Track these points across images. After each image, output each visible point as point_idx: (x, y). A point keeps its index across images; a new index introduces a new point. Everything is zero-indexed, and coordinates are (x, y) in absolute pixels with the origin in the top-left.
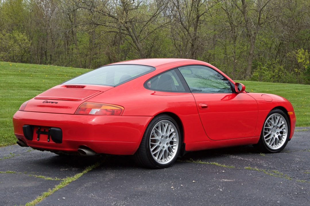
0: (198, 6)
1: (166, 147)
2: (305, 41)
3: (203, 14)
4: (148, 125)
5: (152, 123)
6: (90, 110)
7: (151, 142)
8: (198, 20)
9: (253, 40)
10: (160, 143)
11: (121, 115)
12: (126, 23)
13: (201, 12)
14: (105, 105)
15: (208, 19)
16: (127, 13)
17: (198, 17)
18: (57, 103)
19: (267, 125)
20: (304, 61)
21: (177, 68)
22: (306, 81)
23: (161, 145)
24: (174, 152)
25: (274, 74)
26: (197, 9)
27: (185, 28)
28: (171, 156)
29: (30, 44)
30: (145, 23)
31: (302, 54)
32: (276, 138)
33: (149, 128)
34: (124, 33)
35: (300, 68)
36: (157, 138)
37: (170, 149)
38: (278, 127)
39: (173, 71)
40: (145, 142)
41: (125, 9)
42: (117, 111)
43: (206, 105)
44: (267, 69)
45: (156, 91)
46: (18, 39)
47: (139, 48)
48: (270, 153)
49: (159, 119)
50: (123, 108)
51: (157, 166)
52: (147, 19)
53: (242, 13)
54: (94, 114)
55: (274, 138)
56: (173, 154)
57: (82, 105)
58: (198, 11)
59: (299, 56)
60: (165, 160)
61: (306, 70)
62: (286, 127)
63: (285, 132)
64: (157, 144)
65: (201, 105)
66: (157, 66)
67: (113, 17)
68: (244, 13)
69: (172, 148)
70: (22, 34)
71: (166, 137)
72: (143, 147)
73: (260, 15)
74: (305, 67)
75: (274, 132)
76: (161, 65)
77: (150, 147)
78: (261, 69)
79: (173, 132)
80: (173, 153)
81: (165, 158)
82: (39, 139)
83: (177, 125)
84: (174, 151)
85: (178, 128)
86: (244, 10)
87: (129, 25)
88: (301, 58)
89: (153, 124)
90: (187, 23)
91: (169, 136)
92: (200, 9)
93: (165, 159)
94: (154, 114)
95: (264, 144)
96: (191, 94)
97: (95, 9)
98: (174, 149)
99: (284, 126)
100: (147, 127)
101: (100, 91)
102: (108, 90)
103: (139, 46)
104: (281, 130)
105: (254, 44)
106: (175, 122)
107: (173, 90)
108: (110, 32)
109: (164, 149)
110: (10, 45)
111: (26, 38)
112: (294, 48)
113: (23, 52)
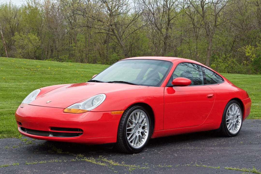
0: (169, 12)
2: (253, 39)
3: (173, 19)
8: (169, 23)
9: (211, 39)
17: (169, 21)
20: (251, 55)
22: (252, 70)
25: (228, 65)
29: (40, 43)
31: (249, 49)
35: (248, 60)
44: (222, 61)
46: (31, 39)
47: (122, 45)
52: (128, 22)
53: (201, 17)
58: (169, 16)
59: (247, 51)
61: (253, 62)
67: (101, 21)
68: (203, 17)
70: (35, 35)
73: (216, 19)
74: (252, 60)
78: (217, 61)
86: (203, 15)
88: (249, 53)
92: (170, 14)
97: (87, 15)
103: (122, 44)
105: (211, 42)
110: (25, 43)
111: (37, 38)
112: (244, 45)
113: (36, 49)
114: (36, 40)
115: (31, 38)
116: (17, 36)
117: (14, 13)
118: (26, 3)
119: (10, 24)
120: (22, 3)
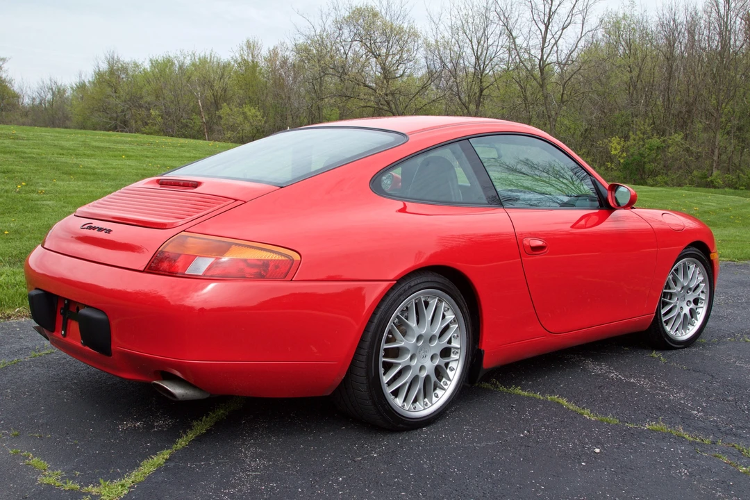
0: (482, 75)
1: (430, 366)
3: (488, 87)
4: (378, 307)
5: (389, 300)
6: (190, 259)
7: (384, 357)
8: (481, 95)
10: (412, 358)
11: (289, 278)
12: (387, 95)
13: (485, 84)
14: (239, 245)
15: (495, 94)
16: (388, 82)
17: (481, 91)
18: (109, 231)
19: (668, 287)
20: (619, 153)
21: (468, 139)
23: (414, 363)
24: (451, 378)
26: (481, 80)
27: (464, 104)
28: (444, 389)
29: (263, 122)
30: (412, 96)
31: (616, 143)
32: (685, 314)
33: (378, 316)
34: (382, 109)
35: (613, 162)
36: (402, 344)
37: (440, 372)
38: (690, 289)
39: (457, 146)
40: (363, 358)
41: (385, 77)
42: (277, 267)
43: (540, 243)
45: (406, 203)
46: (248, 115)
48: (671, 348)
49: (410, 287)
50: (296, 257)
51: (401, 425)
52: (414, 90)
53: (539, 87)
54: (201, 274)
55: (682, 314)
56: (448, 382)
57: (171, 241)
58: (481, 82)
59: (613, 146)
60: (426, 405)
61: (622, 165)
62: (706, 289)
63: (703, 300)
64: (403, 361)
65: (529, 242)
66: (412, 133)
67: (370, 87)
68: (542, 86)
69: (447, 368)
70: (254, 109)
71: (432, 339)
72: (358, 374)
73: (563, 90)
74: (621, 161)
75: (681, 301)
76: (424, 130)
77: (382, 370)
79: (451, 322)
80: (449, 380)
81: (425, 397)
82: (65, 332)
83: (462, 303)
84: (450, 374)
85: (465, 309)
86: (542, 83)
87: (390, 98)
89: (392, 305)
90: (467, 98)
91: (438, 336)
92: (484, 80)
93: (426, 400)
94: (394, 274)
95: (661, 329)
96: (501, 210)
97: (347, 77)
98: (452, 369)
99: (703, 285)
100: (374, 314)
101: (236, 200)
102: (260, 196)
104: (695, 295)
106: (458, 293)
107: (454, 200)
108: (365, 107)
109: (423, 374)
110: (239, 122)
111: (258, 113)
112: (606, 136)
113: (255, 132)
114: (257, 116)
115: (249, 113)
116: (225, 110)
117: (219, 71)
118: (238, 55)
119: (213, 90)
120: (232, 54)
